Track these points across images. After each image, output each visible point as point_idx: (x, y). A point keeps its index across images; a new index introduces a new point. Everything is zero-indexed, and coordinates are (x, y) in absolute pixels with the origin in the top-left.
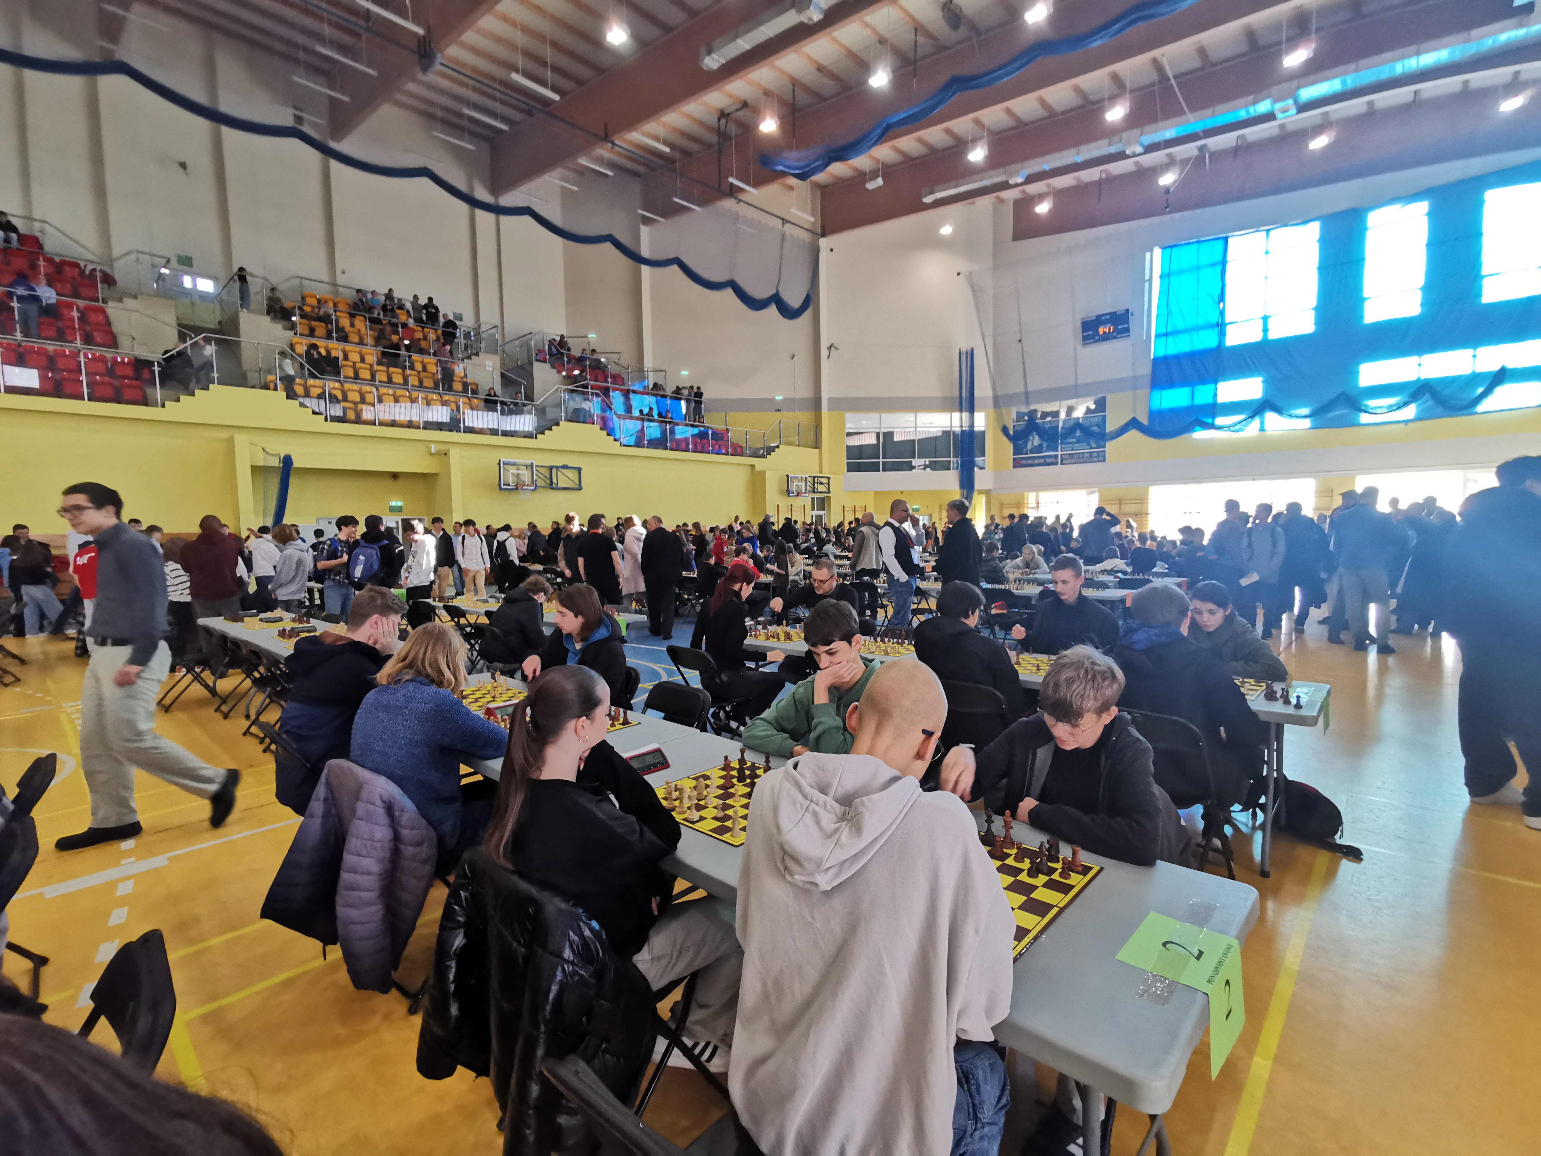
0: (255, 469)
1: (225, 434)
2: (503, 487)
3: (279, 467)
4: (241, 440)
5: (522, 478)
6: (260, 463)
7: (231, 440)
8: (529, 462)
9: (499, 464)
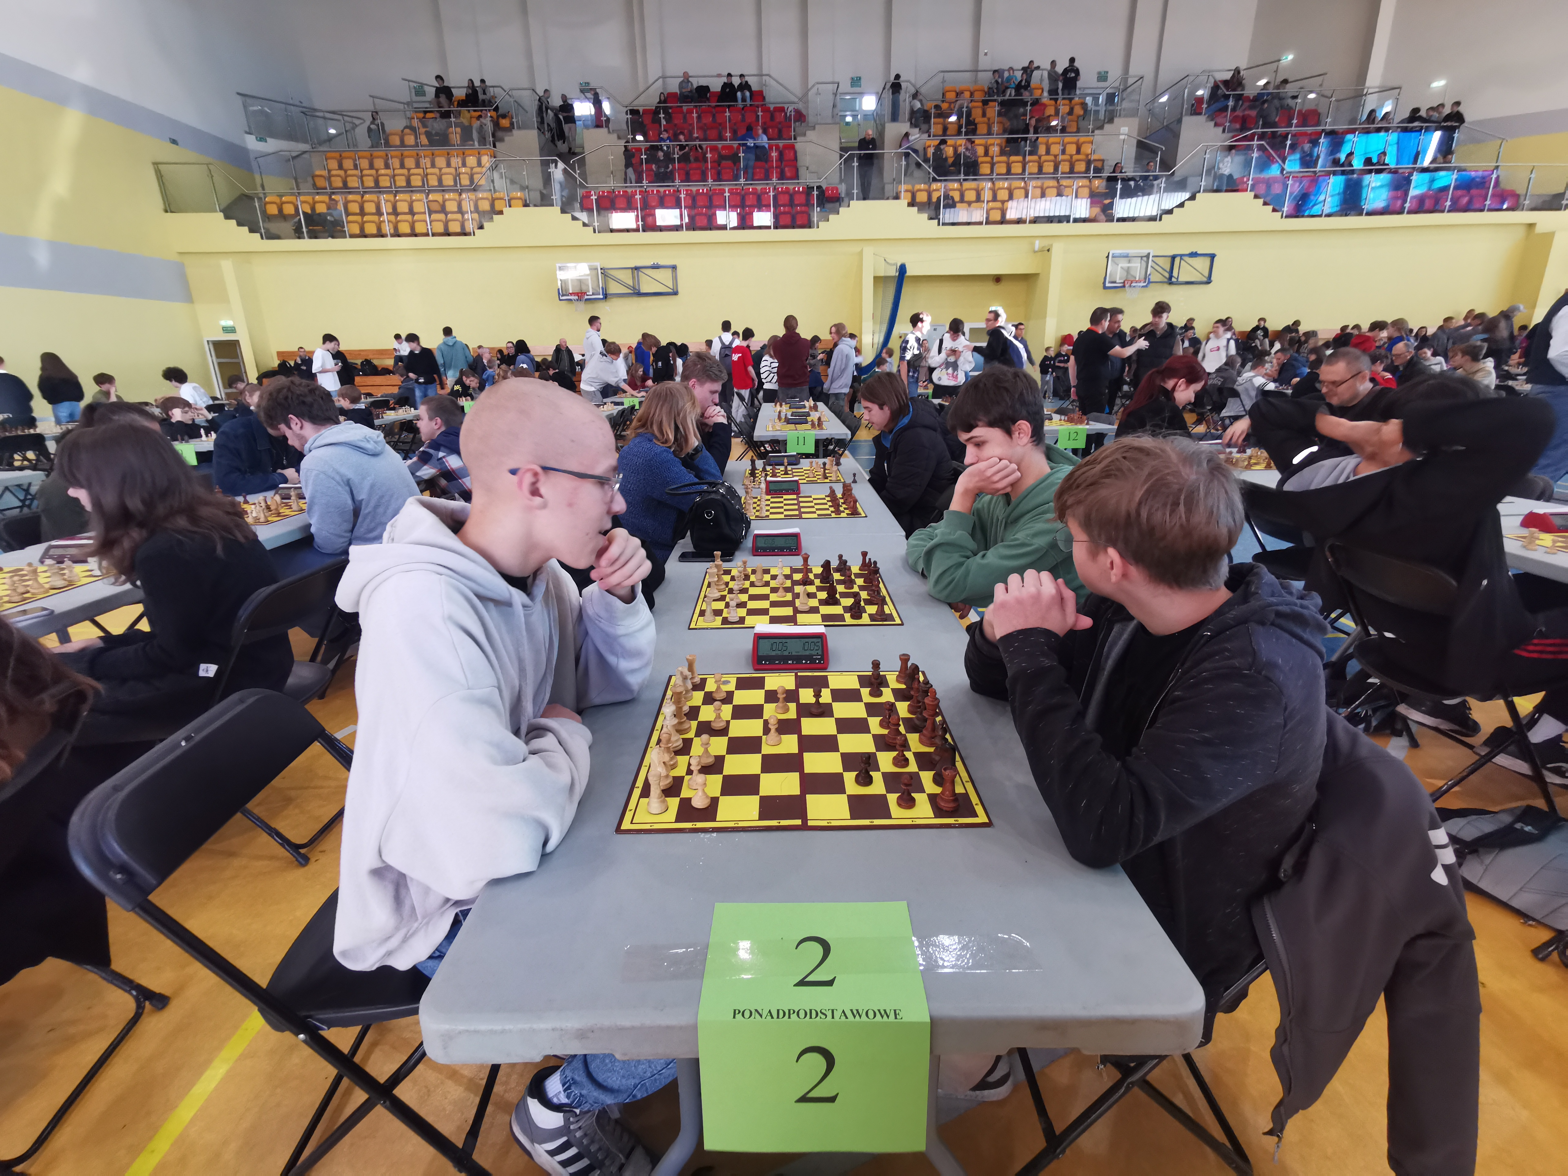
0: (877, 279)
1: (856, 248)
2: (1108, 285)
3: (894, 277)
4: (868, 251)
5: (1132, 273)
6: (882, 274)
7: (861, 253)
8: (1145, 252)
9: (1108, 257)
